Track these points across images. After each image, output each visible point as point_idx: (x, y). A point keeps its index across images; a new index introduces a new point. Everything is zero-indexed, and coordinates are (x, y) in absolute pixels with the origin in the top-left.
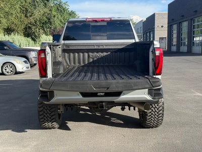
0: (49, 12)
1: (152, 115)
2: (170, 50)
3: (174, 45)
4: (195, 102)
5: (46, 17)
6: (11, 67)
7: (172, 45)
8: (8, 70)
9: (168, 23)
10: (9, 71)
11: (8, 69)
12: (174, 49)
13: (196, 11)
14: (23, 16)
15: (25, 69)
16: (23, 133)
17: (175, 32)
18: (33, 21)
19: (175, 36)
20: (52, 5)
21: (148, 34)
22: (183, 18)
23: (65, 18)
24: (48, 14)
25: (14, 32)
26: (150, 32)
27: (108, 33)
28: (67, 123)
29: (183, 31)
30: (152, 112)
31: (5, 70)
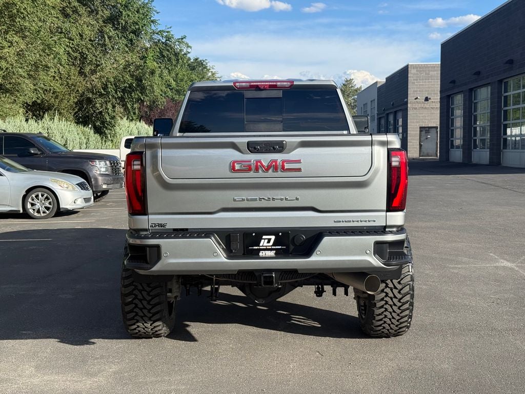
0: (139, 62)
1: (387, 306)
2: (448, 159)
3: (458, 147)
4: (496, 280)
5: (132, 76)
6: (47, 198)
7: (452, 146)
8: (38, 206)
9: (441, 92)
10: (42, 209)
11: (39, 204)
12: (457, 155)
13: (511, 62)
14: (74, 71)
15: (80, 203)
16: (86, 347)
17: (459, 113)
18: (99, 85)
19: (459, 122)
20: (148, 45)
21: (391, 118)
22: (479, 78)
23: (180, 76)
24: (137, 67)
25: (51, 112)
26: (395, 113)
27: (285, 116)
28: (188, 326)
29: (479, 112)
30: (387, 299)
31: (33, 205)
